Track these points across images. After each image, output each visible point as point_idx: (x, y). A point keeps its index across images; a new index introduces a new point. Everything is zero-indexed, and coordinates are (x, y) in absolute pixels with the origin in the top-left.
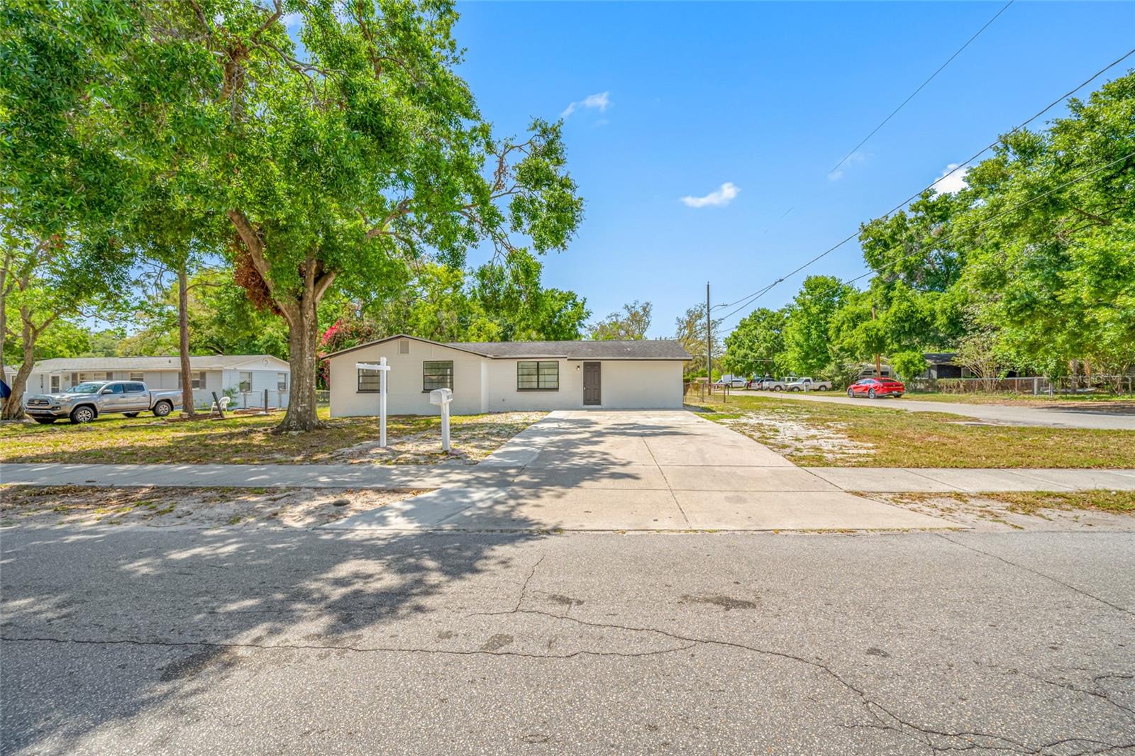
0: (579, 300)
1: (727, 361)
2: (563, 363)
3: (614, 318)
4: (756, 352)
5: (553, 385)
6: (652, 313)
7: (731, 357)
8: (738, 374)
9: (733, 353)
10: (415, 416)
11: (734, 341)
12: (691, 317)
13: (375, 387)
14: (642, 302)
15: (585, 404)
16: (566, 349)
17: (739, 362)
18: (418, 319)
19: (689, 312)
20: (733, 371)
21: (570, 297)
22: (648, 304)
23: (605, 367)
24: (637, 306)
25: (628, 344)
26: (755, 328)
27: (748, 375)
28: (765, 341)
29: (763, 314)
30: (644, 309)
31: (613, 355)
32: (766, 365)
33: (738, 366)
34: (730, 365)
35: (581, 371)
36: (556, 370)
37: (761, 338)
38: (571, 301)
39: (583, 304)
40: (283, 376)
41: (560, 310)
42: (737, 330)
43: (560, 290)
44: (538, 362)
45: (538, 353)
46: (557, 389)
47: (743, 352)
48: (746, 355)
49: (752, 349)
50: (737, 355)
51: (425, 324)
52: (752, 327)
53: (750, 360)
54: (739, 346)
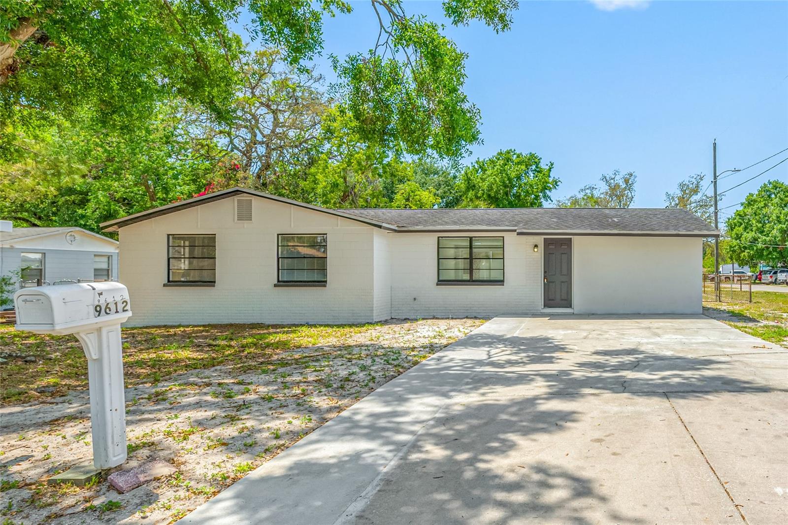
0: (544, 166)
1: (731, 247)
2: (511, 239)
3: (588, 191)
4: (767, 235)
5: (496, 275)
6: (636, 187)
7: (735, 242)
8: (742, 263)
9: (738, 237)
10: (260, 326)
11: (740, 221)
12: (685, 193)
13: (206, 276)
14: (624, 173)
15: (546, 305)
16: (518, 218)
17: (745, 248)
18: (315, 182)
19: (682, 186)
20: (738, 259)
21: (532, 161)
22: (631, 175)
23: (578, 244)
24: (617, 178)
25: (613, 212)
26: (766, 205)
27: (755, 266)
28: (780, 222)
29: (775, 187)
30: (626, 181)
31: (590, 226)
32: (781, 253)
33: (746, 254)
34: (734, 251)
35: (539, 253)
36: (500, 251)
37: (774, 217)
38: (534, 167)
39: (550, 170)
40: (106, 259)
41: (519, 178)
42: (742, 208)
43: (517, 152)
44: (471, 238)
45: (472, 223)
46: (501, 282)
47: (750, 235)
48: (755, 240)
49: (762, 232)
50: (743, 239)
51: (325, 187)
52: (762, 204)
53: (760, 246)
54: (746, 228)
